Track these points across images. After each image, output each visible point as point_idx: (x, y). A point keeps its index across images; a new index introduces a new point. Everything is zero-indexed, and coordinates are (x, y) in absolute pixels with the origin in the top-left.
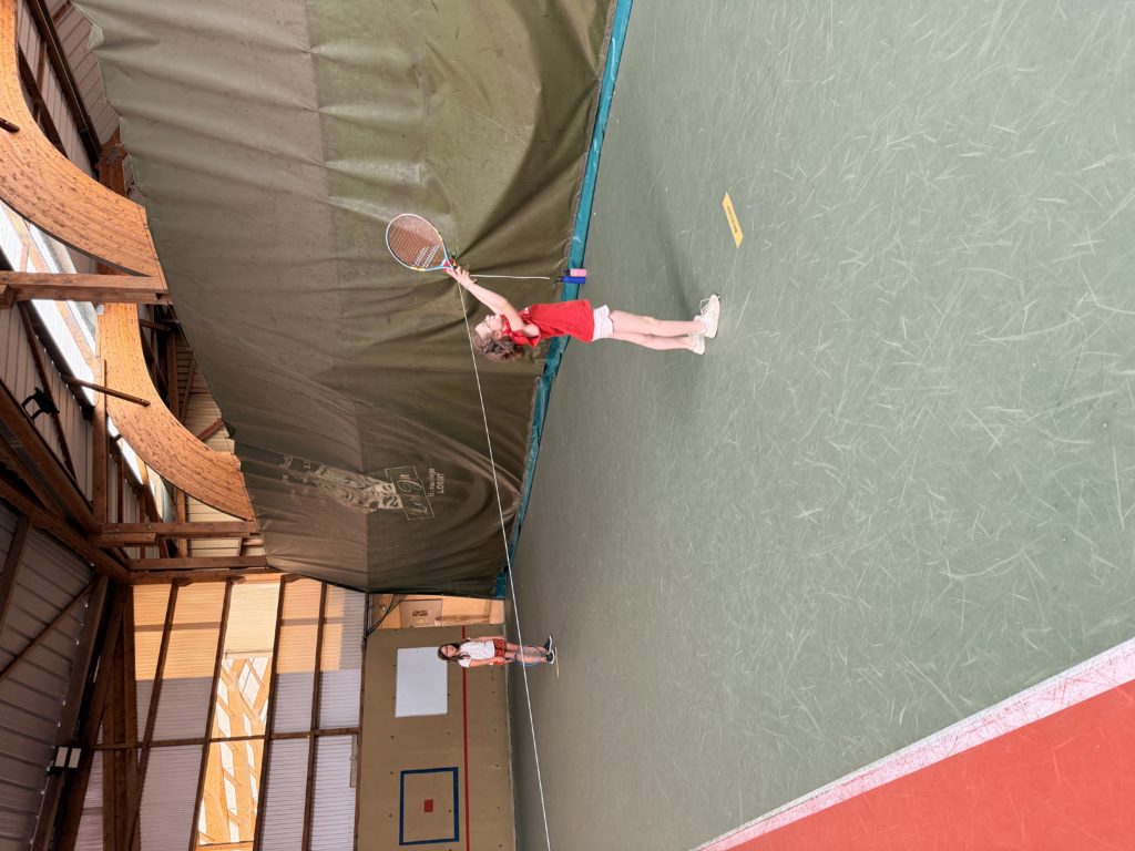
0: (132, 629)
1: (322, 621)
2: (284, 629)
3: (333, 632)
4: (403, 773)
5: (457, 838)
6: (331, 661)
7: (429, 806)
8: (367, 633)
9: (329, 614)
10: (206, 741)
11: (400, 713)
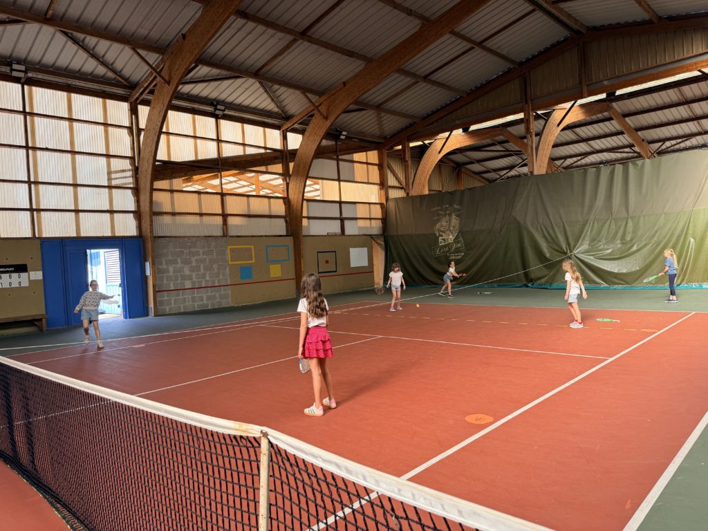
0: (366, 151)
1: (370, 219)
2: (367, 205)
3: (367, 223)
4: (335, 252)
5: (319, 273)
6: (361, 223)
7: (327, 262)
8: (371, 236)
9: (372, 221)
10: (339, 180)
11: (351, 249)
